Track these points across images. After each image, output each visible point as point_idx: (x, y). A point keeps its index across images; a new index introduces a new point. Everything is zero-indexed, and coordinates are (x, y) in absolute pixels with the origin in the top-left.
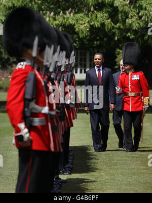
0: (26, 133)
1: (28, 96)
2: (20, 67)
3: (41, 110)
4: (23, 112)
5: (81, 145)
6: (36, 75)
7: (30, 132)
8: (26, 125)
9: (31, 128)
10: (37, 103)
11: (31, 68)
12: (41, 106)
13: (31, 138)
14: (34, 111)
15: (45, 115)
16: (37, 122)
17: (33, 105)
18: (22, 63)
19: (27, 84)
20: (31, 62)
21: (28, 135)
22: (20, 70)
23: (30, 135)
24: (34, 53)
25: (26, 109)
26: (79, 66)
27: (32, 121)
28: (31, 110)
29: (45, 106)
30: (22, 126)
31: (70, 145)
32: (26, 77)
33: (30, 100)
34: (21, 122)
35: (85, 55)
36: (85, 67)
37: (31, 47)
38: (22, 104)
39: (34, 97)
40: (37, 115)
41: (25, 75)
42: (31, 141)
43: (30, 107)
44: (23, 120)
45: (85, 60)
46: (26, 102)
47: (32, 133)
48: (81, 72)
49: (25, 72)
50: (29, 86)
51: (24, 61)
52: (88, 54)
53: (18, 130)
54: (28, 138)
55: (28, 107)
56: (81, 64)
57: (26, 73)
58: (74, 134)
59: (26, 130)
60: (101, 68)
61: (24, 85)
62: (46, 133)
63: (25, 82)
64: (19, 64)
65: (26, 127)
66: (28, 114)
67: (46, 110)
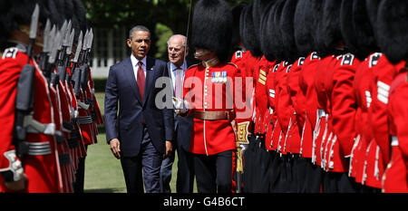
0: (18, 168)
1: (21, 106)
2: (9, 55)
3: (45, 129)
4: (14, 132)
5: (104, 187)
6: (35, 70)
7: (23, 165)
8: (17, 153)
9: (25, 159)
10: (37, 118)
11: (26, 58)
12: (43, 123)
13: (25, 175)
14: (33, 131)
15: (49, 137)
17: (30, 120)
18: (11, 50)
19: (20, 85)
21: (20, 171)
22: (9, 60)
23: (24, 172)
25: (18, 128)
26: (95, 54)
27: (28, 148)
28: (26, 128)
29: (50, 122)
30: (11, 155)
31: (85, 188)
32: (19, 73)
33: (26, 112)
34: (9, 150)
35: (106, 36)
36: (106, 57)
37: (28, 23)
38: (12, 118)
39: (32, 106)
41: (17, 70)
42: (26, 182)
43: (25, 125)
44: (13, 146)
45: (106, 45)
46: (18, 115)
47: (28, 167)
48: (99, 65)
50: (24, 87)
51: (14, 45)
52: (110, 35)
53: (5, 162)
54: (21, 175)
55: (21, 125)
56: (99, 52)
57: (19, 66)
58: (90, 169)
59: (18, 163)
60: (144, 61)
61: (16, 86)
62: (52, 168)
63: (17, 80)
64: (7, 50)
65: (18, 158)
66: (21, 136)
67: (50, 129)
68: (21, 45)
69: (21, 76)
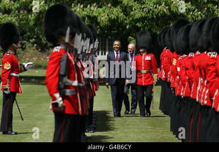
0: (61, 101)
1: (62, 73)
2: (56, 50)
4: (58, 85)
5: (102, 110)
6: (68, 57)
7: (63, 100)
8: (60, 94)
9: (64, 97)
10: (69, 78)
11: (64, 51)
12: (72, 80)
13: (64, 104)
14: (67, 84)
15: (75, 87)
16: (68, 92)
17: (66, 79)
18: (58, 47)
19: (61, 64)
20: (64, 46)
21: (62, 102)
22: (56, 52)
23: (64, 102)
24: (67, 40)
25: (60, 83)
26: (100, 49)
28: (64, 83)
29: (75, 80)
30: (57, 95)
31: (94, 110)
32: (60, 58)
33: (64, 76)
34: (56, 93)
35: (105, 41)
36: (105, 51)
37: (64, 35)
38: (57, 79)
39: (67, 73)
40: (69, 87)
41: (60, 57)
42: (64, 107)
43: (64, 81)
45: (105, 45)
46: (61, 77)
47: (65, 101)
48: (102, 54)
49: (59, 54)
50: (63, 64)
51: (59, 45)
52: (107, 40)
53: (54, 99)
54: (62, 104)
55: (62, 81)
56: (102, 48)
57: (61, 55)
58: (96, 101)
59: (61, 99)
60: (119, 52)
61: (59, 64)
62: (76, 101)
63: (60, 61)
64: (55, 48)
65: (61, 96)
66: (62, 86)
67: (75, 83)
68: (62, 45)
69: (61, 59)
